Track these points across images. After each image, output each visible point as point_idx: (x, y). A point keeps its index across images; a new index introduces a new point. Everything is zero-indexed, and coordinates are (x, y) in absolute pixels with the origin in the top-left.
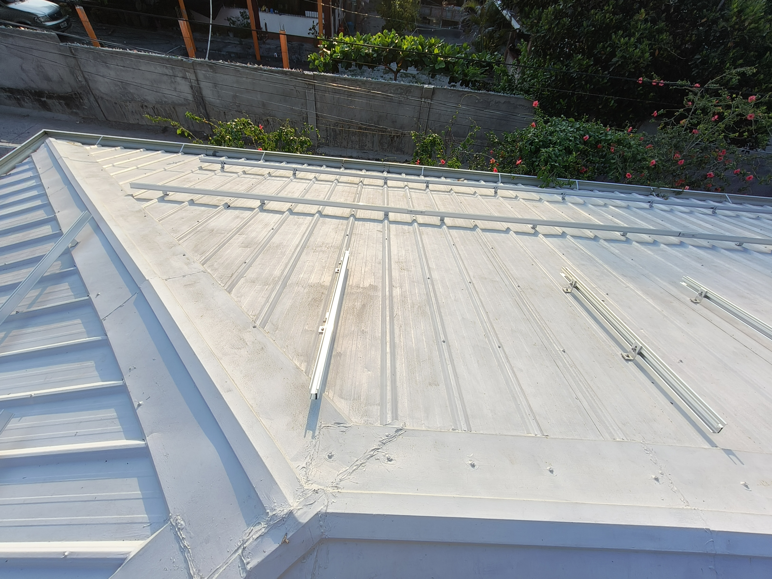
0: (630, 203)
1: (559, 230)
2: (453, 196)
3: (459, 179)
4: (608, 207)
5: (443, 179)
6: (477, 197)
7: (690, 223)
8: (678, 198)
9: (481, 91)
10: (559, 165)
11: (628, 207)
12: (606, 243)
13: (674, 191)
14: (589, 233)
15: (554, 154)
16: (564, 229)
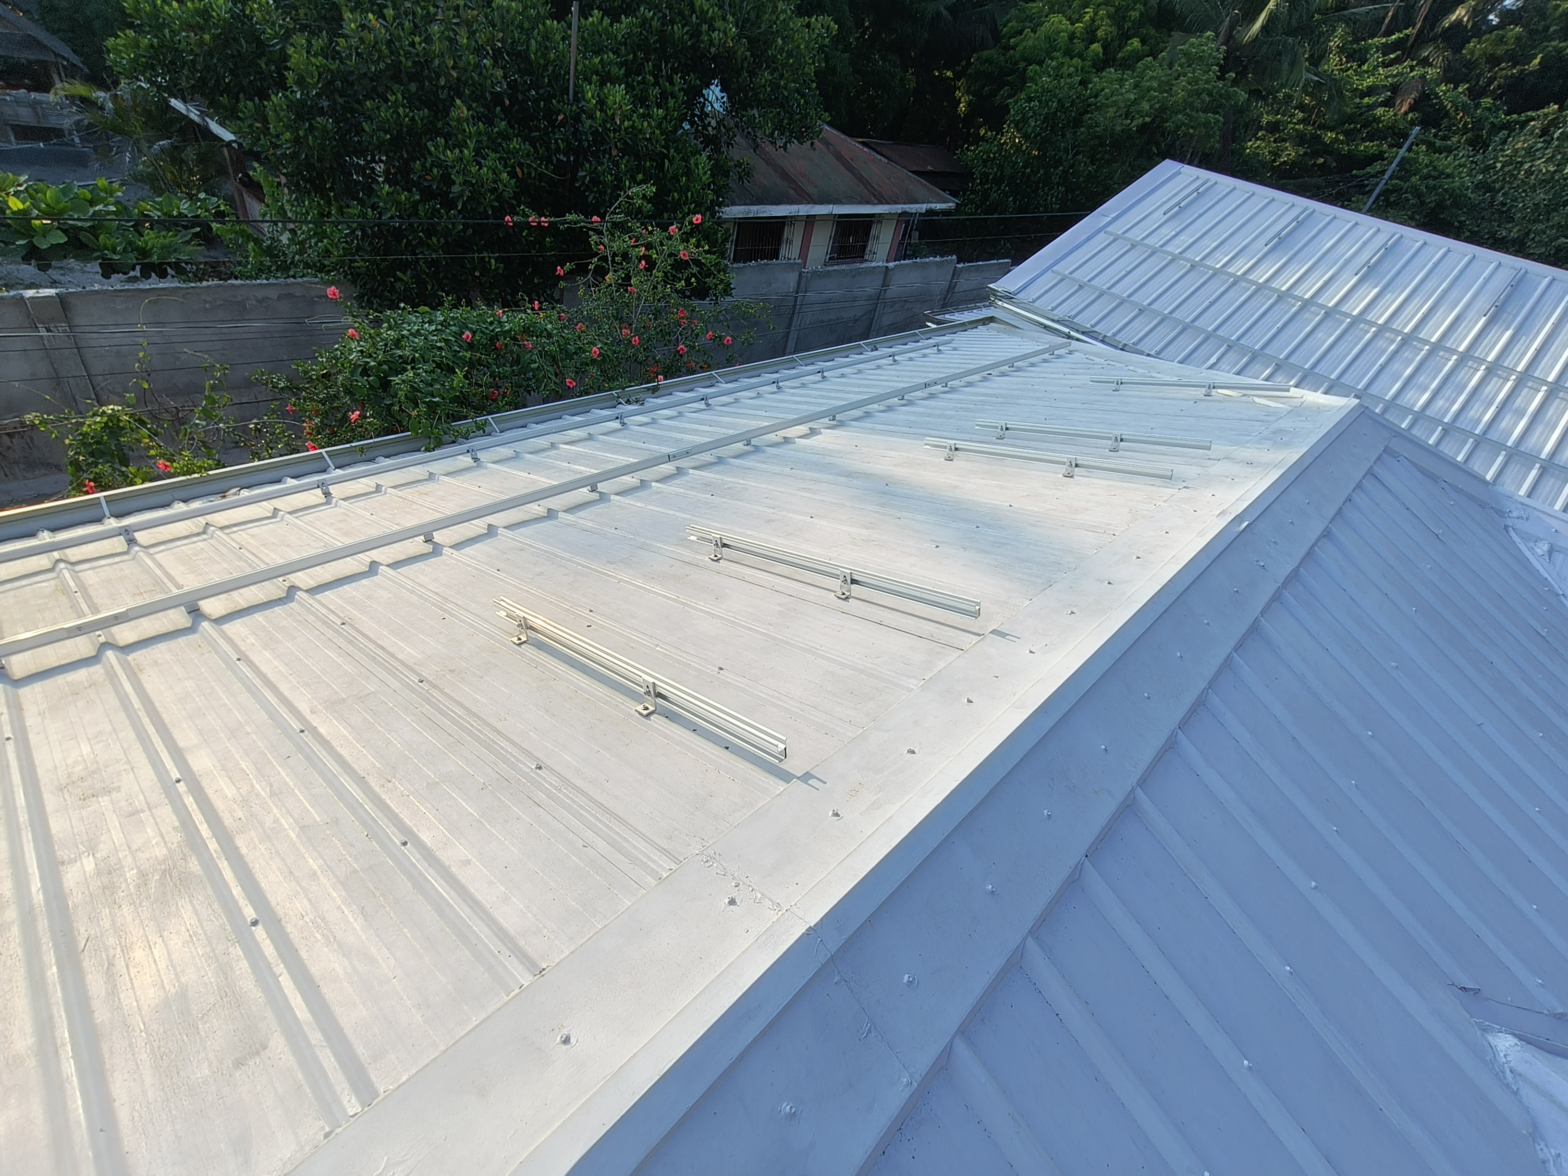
0: (592, 429)
1: (478, 526)
2: (218, 541)
3: (223, 493)
4: (558, 448)
5: (180, 507)
6: (282, 519)
7: (683, 433)
8: (656, 398)
9: (205, 283)
10: (443, 398)
11: (590, 437)
12: (569, 517)
13: (648, 389)
14: (536, 509)
15: (422, 381)
16: (490, 519)
